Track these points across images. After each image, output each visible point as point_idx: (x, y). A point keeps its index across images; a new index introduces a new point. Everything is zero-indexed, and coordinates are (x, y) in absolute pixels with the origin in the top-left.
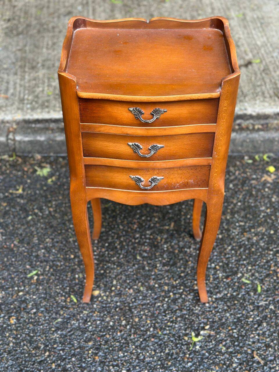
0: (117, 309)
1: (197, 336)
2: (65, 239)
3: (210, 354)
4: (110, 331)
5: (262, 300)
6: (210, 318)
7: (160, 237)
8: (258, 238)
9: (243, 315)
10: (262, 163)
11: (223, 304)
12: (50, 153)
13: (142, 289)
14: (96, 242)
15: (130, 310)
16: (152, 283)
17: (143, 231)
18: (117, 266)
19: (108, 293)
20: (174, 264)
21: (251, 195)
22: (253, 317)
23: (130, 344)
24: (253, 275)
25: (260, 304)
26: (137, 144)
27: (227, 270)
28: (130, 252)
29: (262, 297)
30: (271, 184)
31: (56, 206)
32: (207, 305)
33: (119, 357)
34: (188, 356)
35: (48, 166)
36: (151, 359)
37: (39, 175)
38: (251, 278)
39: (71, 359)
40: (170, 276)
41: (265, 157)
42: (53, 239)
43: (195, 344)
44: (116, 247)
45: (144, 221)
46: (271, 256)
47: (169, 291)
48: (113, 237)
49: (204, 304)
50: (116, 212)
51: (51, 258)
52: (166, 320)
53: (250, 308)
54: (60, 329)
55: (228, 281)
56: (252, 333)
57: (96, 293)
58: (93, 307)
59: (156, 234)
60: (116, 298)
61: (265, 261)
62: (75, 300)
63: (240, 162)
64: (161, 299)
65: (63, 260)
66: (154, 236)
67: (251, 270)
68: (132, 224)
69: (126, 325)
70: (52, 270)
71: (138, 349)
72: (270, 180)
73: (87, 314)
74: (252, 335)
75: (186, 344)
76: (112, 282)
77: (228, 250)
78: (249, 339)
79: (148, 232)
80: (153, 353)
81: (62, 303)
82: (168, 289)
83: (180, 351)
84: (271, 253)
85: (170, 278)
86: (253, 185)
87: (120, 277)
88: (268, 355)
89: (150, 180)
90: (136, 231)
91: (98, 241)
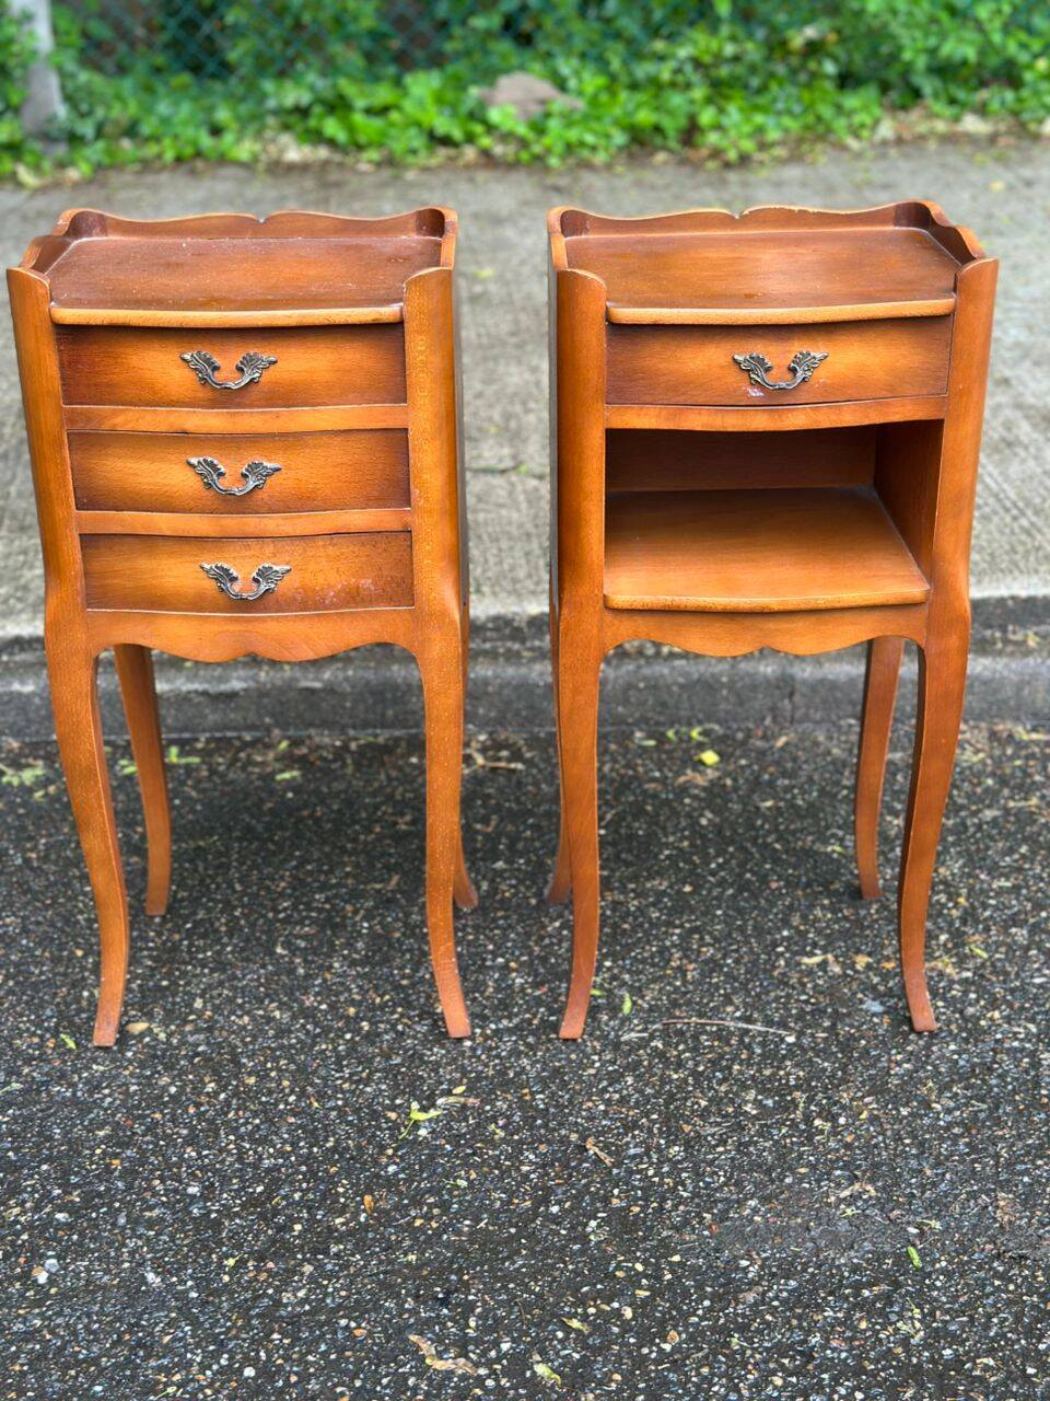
0: (196, 1060)
1: (424, 1109)
2: (64, 917)
3: (458, 1145)
4: (166, 1107)
5: (632, 1030)
6: (471, 1072)
7: (354, 905)
8: (644, 902)
9: (571, 1061)
10: (684, 746)
11: (515, 1042)
12: (49, 735)
13: (277, 1014)
14: (157, 920)
15: (235, 1060)
16: (309, 1001)
17: (303, 895)
18: (212, 971)
19: (173, 1027)
20: (386, 960)
21: (638, 812)
22: (597, 1065)
23: (222, 1132)
24: (614, 978)
25: (622, 1039)
26: (209, 459)
27: (542, 970)
28: (258, 939)
29: (631, 1022)
30: (704, 789)
31: (48, 847)
32: (468, 1043)
33: (184, 1160)
34: (390, 1152)
35: (40, 763)
36: (281, 1161)
37: (9, 784)
38: (606, 985)
39: (39, 1167)
40: (366, 987)
41: (695, 734)
42: (24, 918)
43: (417, 1125)
44: (217, 931)
45: (310, 873)
46: (675, 938)
47: (358, 1019)
48: (209, 911)
49: (460, 1040)
50: (228, 857)
51: (13, 957)
52: (341, 1078)
53: (594, 1047)
54: (16, 1104)
55: (537, 993)
56: (590, 1100)
57: (139, 1027)
58: (123, 1055)
59: (343, 900)
60: (196, 1036)
61: (654, 949)
62: (71, 1045)
63: (620, 745)
64: (332, 1035)
65: (48, 963)
66: (333, 906)
67: (609, 969)
68: (273, 880)
69: (216, 1094)
70: (11, 983)
71: (244, 1141)
72: (700, 781)
73: (103, 1073)
74: (590, 1104)
75: (389, 1128)
76: (189, 1005)
77: (549, 929)
78: (579, 1112)
79: (317, 897)
80: (289, 1149)
81: (31, 1051)
82: (357, 1013)
83: (369, 1143)
84: (677, 931)
85: (368, 991)
86: (651, 792)
87: (215, 993)
88: (628, 1143)
89: (254, 574)
90: (282, 895)
91: (163, 917)
